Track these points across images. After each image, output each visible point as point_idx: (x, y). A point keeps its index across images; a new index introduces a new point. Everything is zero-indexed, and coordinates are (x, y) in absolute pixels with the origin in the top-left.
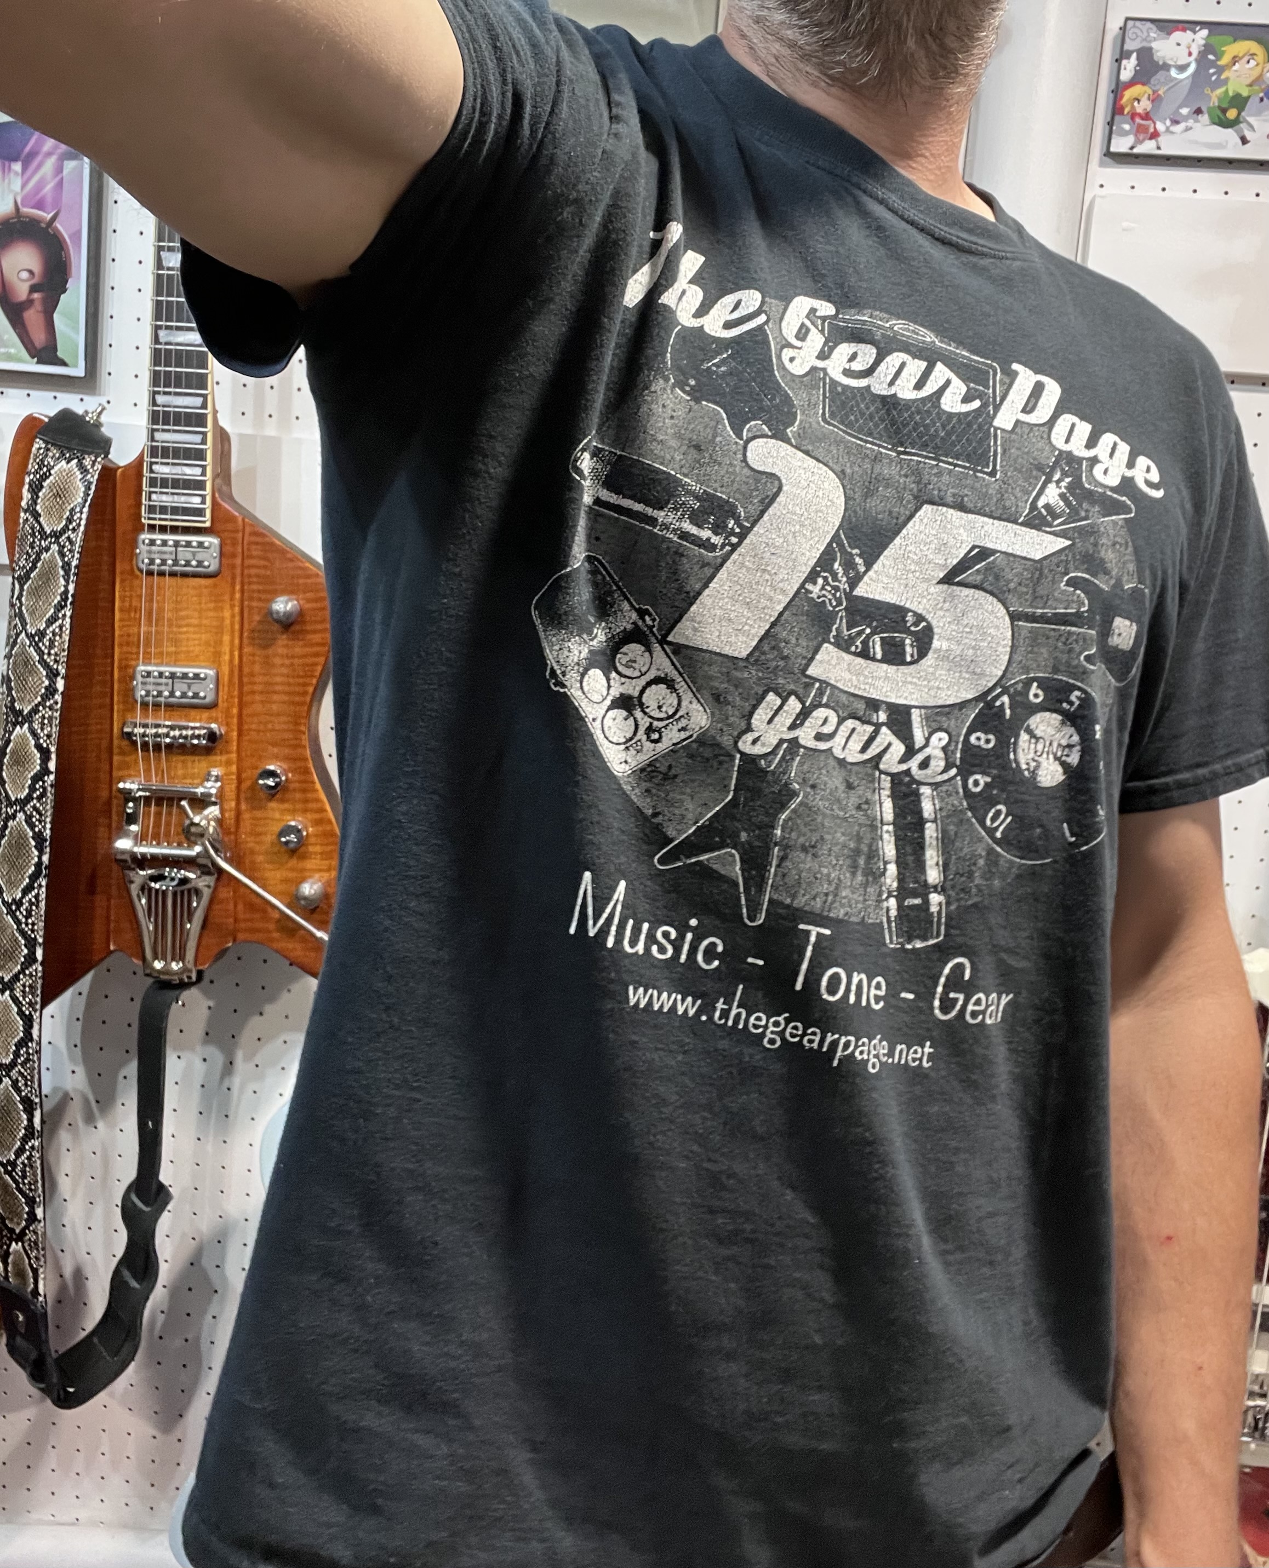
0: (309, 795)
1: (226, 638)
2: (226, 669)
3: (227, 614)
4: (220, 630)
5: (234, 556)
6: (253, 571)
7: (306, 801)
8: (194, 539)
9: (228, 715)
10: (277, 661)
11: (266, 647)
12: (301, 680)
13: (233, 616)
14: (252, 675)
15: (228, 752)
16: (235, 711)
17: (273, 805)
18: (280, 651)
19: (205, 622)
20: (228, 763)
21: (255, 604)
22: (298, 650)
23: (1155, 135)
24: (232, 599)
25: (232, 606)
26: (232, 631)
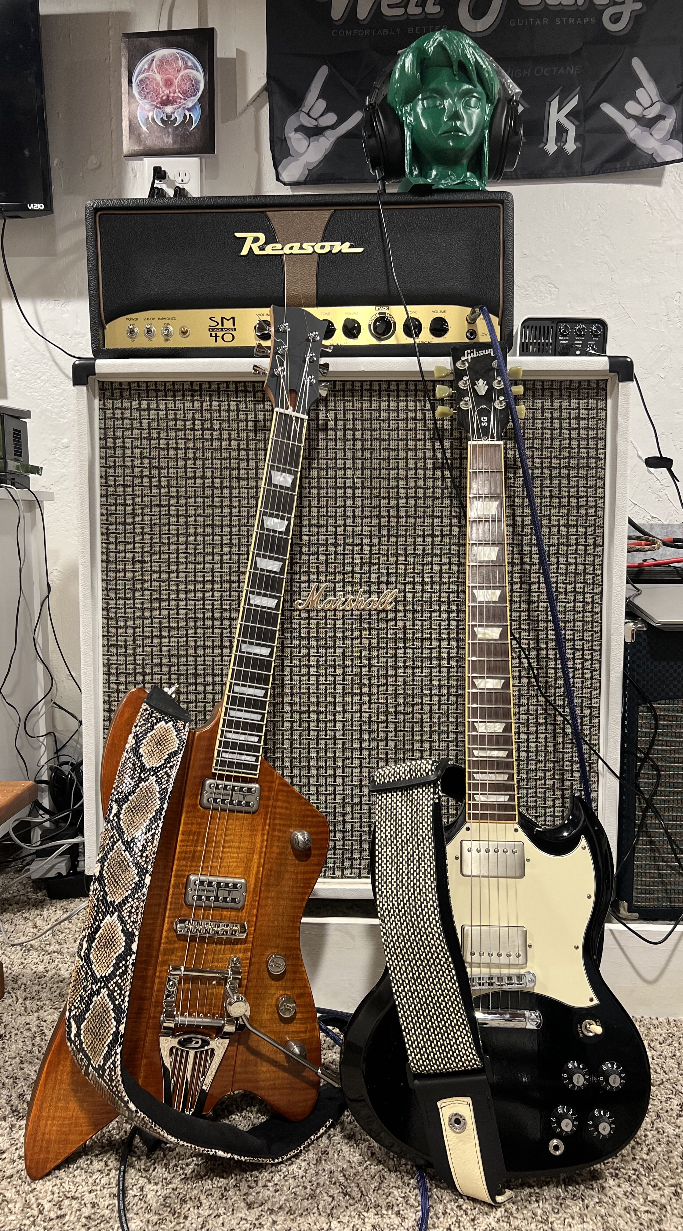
1: (256, 857)
2: (252, 880)
3: (259, 839)
4: (252, 851)
5: (268, 799)
6: (279, 811)
8: (246, 786)
9: (250, 914)
10: (287, 876)
13: (262, 841)
14: (268, 885)
15: (246, 943)
16: (255, 912)
18: (290, 868)
19: (242, 844)
20: (246, 951)
21: (276, 834)
24: (263, 830)
25: (263, 835)
26: (261, 853)
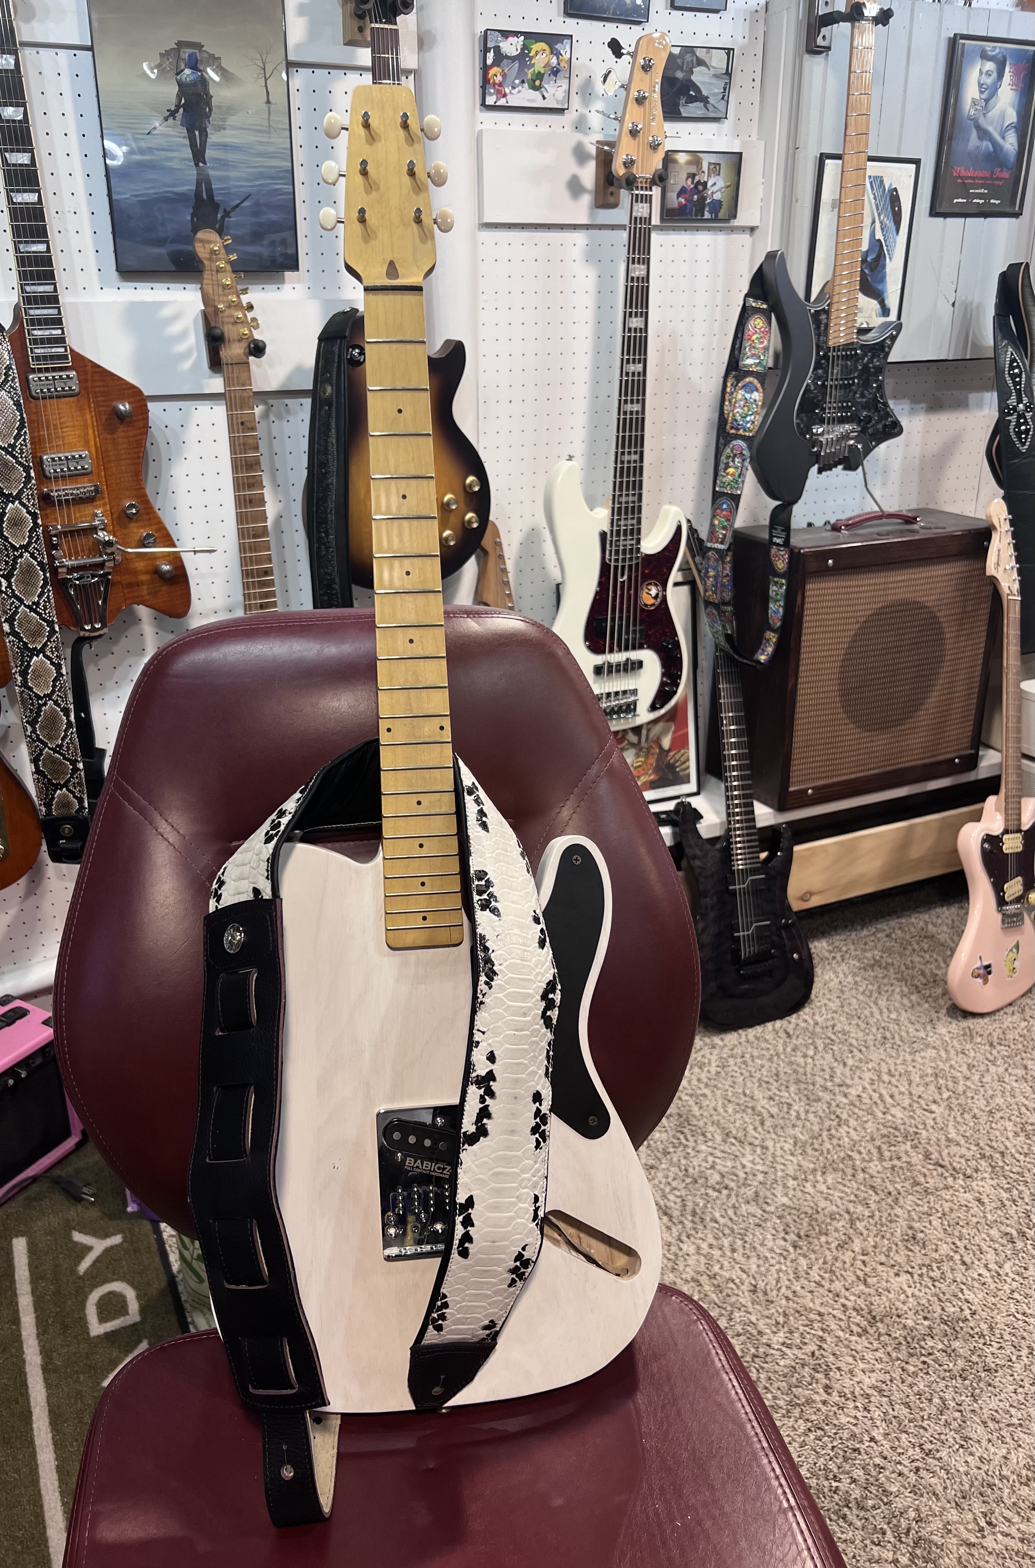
0: (152, 516)
1: (90, 431)
2: (93, 450)
3: (88, 417)
4: (85, 427)
5: (86, 381)
6: (97, 389)
7: (149, 519)
8: (64, 374)
9: (99, 476)
10: (120, 441)
11: (113, 433)
12: (135, 450)
13: (92, 417)
14: (107, 451)
15: (103, 498)
16: (103, 473)
17: (132, 525)
18: (121, 434)
19: (76, 423)
20: (104, 505)
21: (102, 409)
22: (131, 433)
23: (505, 95)
24: (90, 408)
25: (91, 412)
26: (93, 427)
